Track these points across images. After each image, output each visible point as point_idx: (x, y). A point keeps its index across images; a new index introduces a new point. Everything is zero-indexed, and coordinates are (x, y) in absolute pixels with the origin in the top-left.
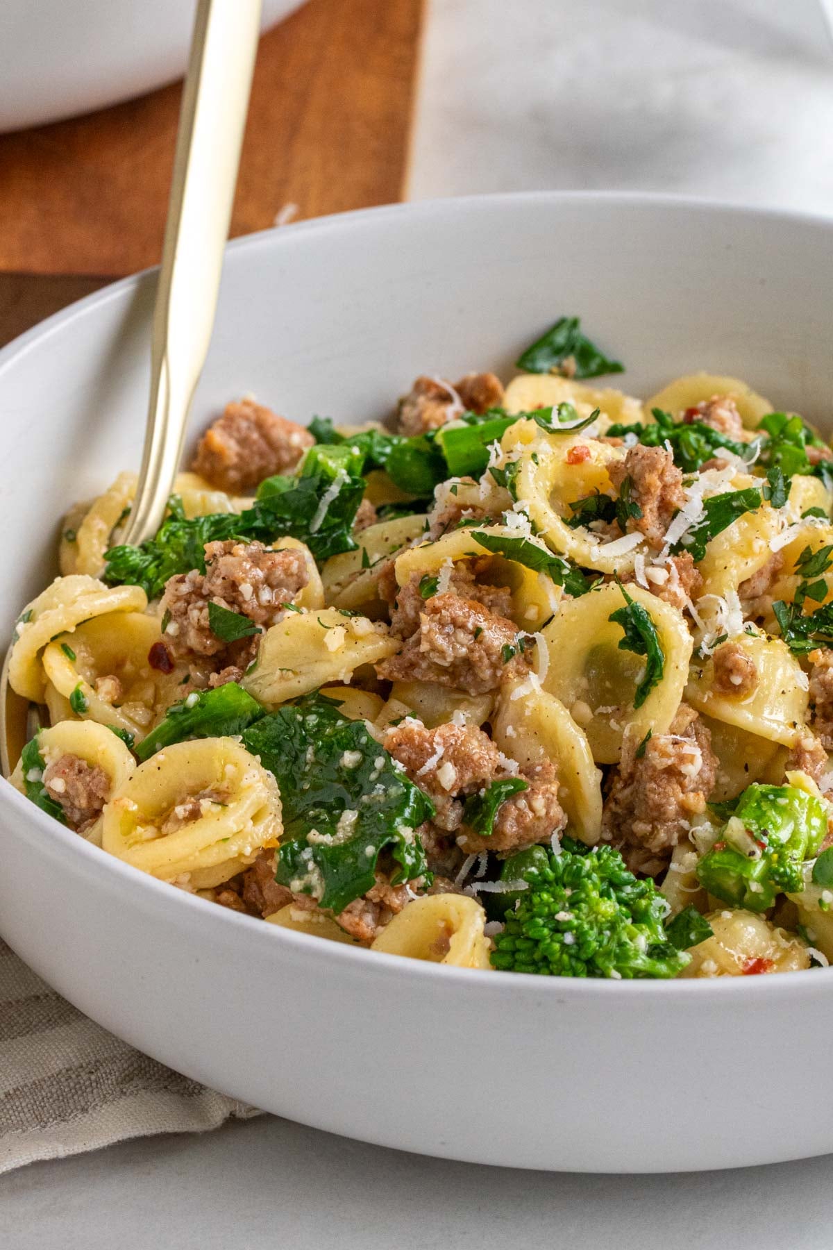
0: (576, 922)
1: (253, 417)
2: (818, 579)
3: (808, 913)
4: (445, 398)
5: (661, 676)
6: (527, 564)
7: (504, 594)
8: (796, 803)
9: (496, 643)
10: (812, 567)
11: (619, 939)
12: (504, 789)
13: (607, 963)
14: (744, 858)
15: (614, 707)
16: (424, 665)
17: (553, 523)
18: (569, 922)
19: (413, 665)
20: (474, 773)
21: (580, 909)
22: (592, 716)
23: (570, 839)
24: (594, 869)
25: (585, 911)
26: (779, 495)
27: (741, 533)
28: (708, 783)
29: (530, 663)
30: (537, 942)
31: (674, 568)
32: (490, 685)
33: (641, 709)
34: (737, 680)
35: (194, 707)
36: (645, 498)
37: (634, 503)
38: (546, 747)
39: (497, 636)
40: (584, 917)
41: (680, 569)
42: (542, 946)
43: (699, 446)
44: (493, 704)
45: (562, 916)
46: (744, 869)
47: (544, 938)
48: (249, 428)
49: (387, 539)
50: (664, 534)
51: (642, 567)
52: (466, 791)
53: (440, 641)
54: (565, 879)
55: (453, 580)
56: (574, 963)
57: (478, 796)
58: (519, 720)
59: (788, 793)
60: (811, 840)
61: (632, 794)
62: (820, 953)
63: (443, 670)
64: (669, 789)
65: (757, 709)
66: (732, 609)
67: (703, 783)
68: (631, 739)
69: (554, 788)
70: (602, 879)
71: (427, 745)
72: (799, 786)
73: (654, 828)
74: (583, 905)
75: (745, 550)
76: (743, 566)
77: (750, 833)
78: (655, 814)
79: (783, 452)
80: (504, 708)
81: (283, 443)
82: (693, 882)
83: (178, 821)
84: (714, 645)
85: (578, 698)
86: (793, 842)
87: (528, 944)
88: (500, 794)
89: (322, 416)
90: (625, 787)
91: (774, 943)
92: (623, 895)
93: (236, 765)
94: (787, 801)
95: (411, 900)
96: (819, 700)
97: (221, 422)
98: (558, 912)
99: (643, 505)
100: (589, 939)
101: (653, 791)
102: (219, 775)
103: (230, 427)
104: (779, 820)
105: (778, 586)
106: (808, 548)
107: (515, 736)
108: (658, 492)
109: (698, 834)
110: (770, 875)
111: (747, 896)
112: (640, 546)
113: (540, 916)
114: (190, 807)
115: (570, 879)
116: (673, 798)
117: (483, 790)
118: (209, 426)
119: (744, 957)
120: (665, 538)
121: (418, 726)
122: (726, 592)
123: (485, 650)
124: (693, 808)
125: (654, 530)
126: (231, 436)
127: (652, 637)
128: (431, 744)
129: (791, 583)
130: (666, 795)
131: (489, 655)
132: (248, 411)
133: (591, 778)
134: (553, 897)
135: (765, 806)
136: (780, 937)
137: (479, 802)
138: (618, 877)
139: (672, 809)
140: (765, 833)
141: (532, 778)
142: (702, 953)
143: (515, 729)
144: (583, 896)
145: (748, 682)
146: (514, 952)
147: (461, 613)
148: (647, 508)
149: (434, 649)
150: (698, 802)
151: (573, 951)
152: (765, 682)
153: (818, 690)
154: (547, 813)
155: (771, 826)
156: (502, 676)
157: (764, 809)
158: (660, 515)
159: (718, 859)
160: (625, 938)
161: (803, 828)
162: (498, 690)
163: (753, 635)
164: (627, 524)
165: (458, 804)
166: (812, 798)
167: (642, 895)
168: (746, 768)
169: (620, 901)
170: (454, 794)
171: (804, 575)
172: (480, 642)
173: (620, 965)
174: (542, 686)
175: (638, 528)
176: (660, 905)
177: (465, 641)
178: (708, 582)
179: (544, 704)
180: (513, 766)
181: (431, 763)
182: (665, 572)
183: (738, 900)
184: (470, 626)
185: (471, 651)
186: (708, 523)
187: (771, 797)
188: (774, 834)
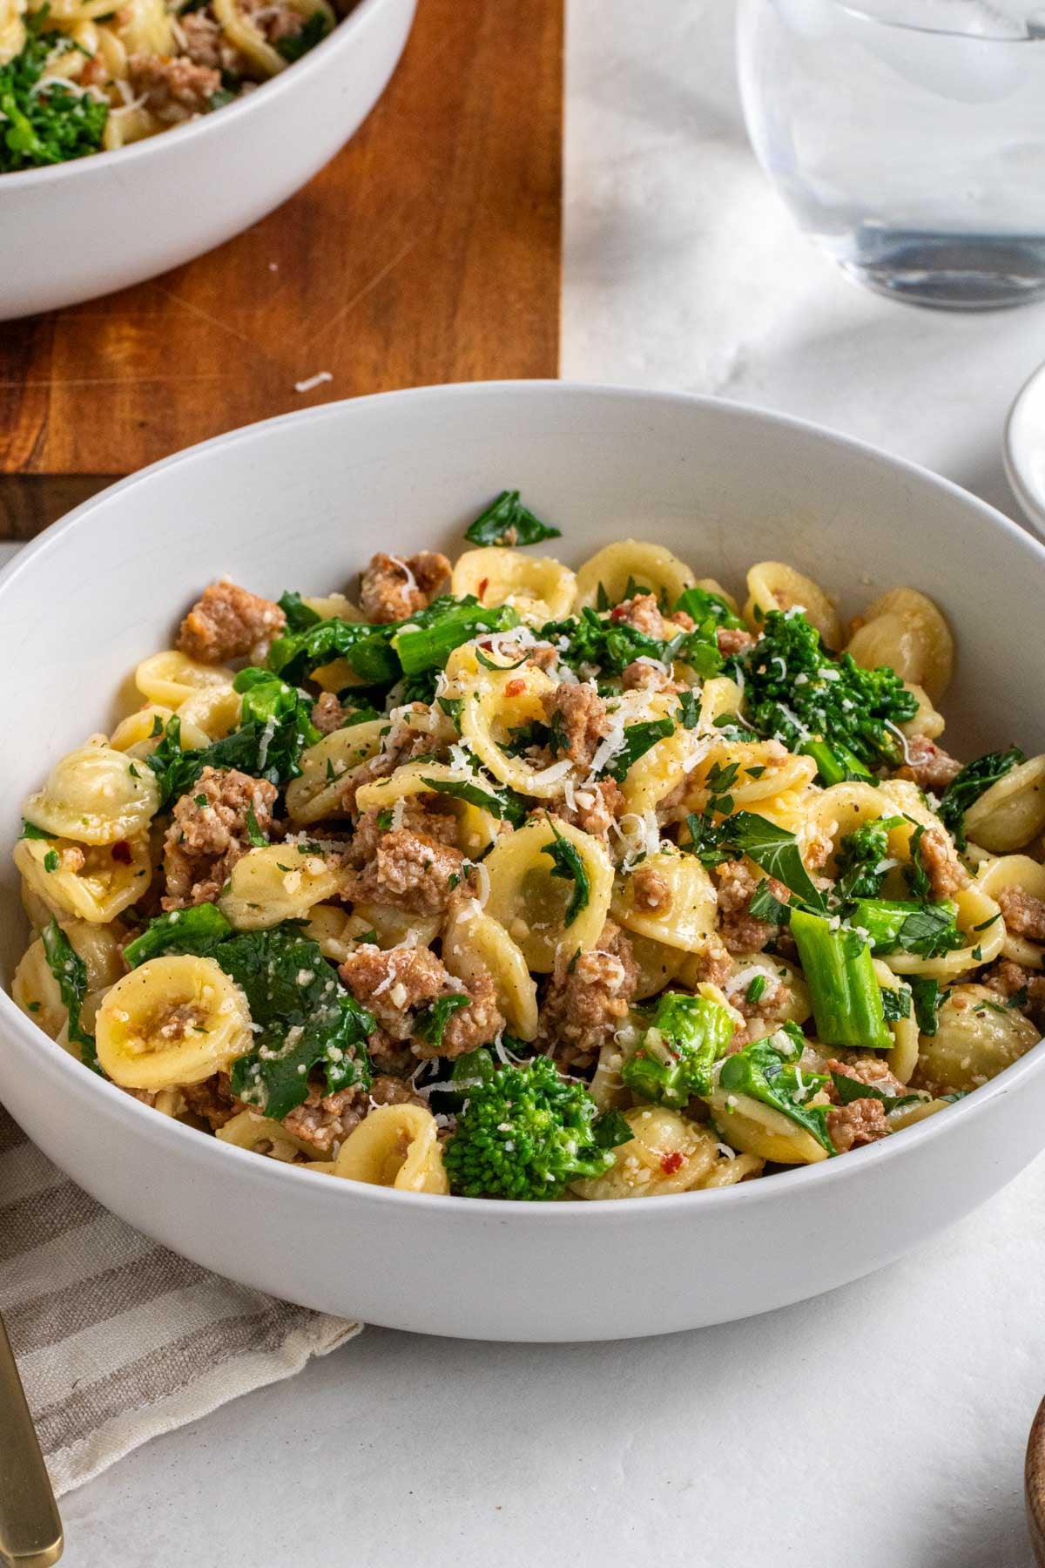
0: (515, 1132)
1: (229, 599)
2: (727, 793)
3: (718, 1112)
4: (400, 575)
5: (587, 903)
6: (470, 802)
7: (450, 823)
8: (706, 1014)
9: (444, 873)
10: (719, 784)
11: (553, 1146)
12: (450, 1005)
13: (542, 1167)
14: (663, 1067)
15: (547, 925)
16: (381, 890)
17: (494, 759)
18: (509, 1132)
19: (372, 890)
20: (422, 992)
21: (518, 1120)
22: (528, 932)
23: (511, 1037)
24: (531, 1081)
25: (523, 1121)
26: (691, 717)
27: (658, 756)
28: (630, 988)
29: (473, 886)
30: (482, 1150)
31: (599, 793)
32: (439, 908)
33: (569, 929)
34: (653, 902)
35: (176, 924)
36: (573, 730)
37: (564, 735)
38: (488, 963)
39: (444, 867)
40: (522, 1127)
41: (605, 793)
42: (486, 1153)
43: (624, 647)
44: (442, 925)
45: (504, 1127)
46: (660, 1077)
47: (488, 1146)
48: (226, 608)
49: (349, 745)
50: (590, 762)
51: (572, 792)
52: (416, 1005)
53: (395, 874)
54: (506, 1092)
55: (406, 811)
56: (514, 1168)
57: (428, 1011)
58: (464, 939)
59: (700, 1004)
60: (719, 1046)
61: (564, 1002)
62: (727, 1147)
63: (397, 897)
64: (595, 999)
65: (672, 925)
66: (649, 828)
67: (626, 989)
68: (563, 955)
69: (493, 1000)
70: (537, 1091)
71: (382, 969)
72: (708, 997)
73: (584, 1032)
74: (521, 1117)
75: (661, 772)
76: (659, 788)
77: (666, 1044)
78: (585, 1020)
79: (698, 650)
80: (451, 928)
81: (258, 622)
82: (617, 1080)
83: (162, 1038)
84: (634, 864)
85: (517, 915)
86: (703, 1049)
87: (475, 1151)
88: (446, 1009)
89: (291, 592)
90: (557, 996)
91: (687, 1138)
92: (557, 1101)
93: (212, 986)
94: (698, 1012)
95: (374, 1108)
96: (726, 910)
97: (201, 605)
98: (500, 1124)
99: (572, 736)
100: (527, 1147)
101: (582, 1001)
102: (198, 994)
103: (209, 609)
104: (691, 1029)
105: (691, 797)
106: (717, 764)
107: (461, 953)
108: (585, 725)
109: (621, 1037)
110: (682, 1082)
111: (664, 1097)
112: (570, 772)
113: (484, 1127)
114: (174, 1027)
115: (510, 1092)
116: (601, 1005)
117: (432, 1005)
118: (189, 609)
119: (661, 1153)
120: (591, 766)
121: (375, 950)
122: (645, 812)
123: (434, 880)
124: (617, 1014)
125: (582, 758)
126: (210, 617)
127: (578, 868)
128: (385, 968)
129: (702, 796)
130: (594, 1005)
131: (437, 884)
132: (225, 593)
133: (527, 990)
134: (496, 1109)
135: (679, 1016)
136: (693, 1133)
137: (430, 1016)
138: (552, 1087)
139: (599, 1016)
140: (679, 1042)
141: (473, 993)
142: (626, 1151)
143: (461, 948)
144: (522, 1108)
145: (664, 903)
146: (464, 1156)
147: (412, 849)
148: (575, 738)
149: (389, 879)
150: (621, 1008)
151: (513, 1158)
152: (679, 900)
153: (725, 901)
154: (489, 1022)
155: (684, 1036)
156: (449, 901)
157: (678, 1019)
158: (587, 742)
159: (639, 1067)
160: (558, 1145)
161: (712, 1036)
162: (446, 911)
163: (669, 854)
164: (558, 752)
165: (410, 1016)
166: (720, 1008)
167: (573, 1099)
168: (664, 969)
169: (553, 1107)
170: (406, 1010)
171: (714, 790)
172: (430, 873)
173: (554, 1168)
174: (483, 910)
175: (568, 756)
176: (587, 1109)
177: (417, 873)
178: (629, 802)
179: (485, 927)
180: (457, 984)
181: (385, 985)
182: (591, 797)
183: (655, 1099)
184: (421, 860)
185: (422, 881)
186: (628, 750)
187: (685, 1007)
188: (687, 1043)
